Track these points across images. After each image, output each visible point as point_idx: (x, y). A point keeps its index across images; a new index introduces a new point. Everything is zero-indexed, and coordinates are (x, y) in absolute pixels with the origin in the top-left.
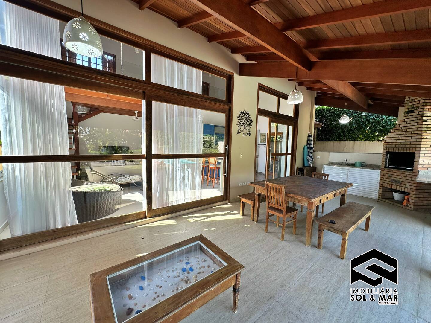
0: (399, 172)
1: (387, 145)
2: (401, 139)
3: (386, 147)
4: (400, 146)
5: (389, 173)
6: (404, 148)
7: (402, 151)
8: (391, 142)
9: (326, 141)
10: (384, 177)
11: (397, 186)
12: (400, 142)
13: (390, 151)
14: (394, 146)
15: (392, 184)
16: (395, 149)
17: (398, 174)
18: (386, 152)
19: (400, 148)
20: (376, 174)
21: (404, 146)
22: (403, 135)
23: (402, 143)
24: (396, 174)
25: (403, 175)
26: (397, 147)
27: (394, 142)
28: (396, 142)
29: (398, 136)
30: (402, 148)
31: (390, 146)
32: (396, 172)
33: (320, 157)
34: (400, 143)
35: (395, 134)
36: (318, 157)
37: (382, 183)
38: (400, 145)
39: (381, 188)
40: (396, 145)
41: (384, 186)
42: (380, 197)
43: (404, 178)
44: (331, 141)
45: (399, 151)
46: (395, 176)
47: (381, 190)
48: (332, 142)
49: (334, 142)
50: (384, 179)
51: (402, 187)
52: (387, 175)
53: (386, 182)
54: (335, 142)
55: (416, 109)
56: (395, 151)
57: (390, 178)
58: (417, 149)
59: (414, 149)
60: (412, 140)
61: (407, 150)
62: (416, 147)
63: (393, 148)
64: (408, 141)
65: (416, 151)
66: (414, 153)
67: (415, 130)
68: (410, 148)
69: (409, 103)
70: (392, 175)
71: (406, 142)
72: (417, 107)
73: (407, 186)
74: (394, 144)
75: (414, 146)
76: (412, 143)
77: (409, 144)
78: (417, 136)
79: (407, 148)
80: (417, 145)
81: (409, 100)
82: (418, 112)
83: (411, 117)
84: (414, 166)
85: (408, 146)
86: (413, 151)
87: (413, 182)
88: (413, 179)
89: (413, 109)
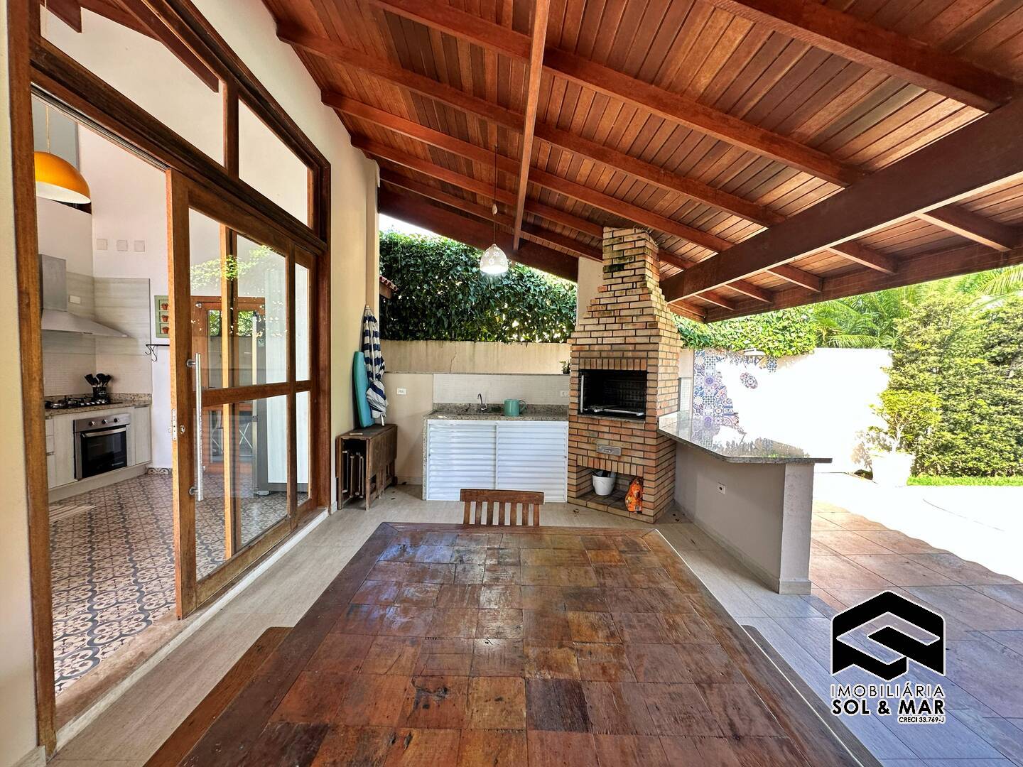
0: (614, 425)
1: (580, 351)
2: (612, 337)
3: (579, 358)
4: (611, 353)
5: (591, 427)
6: (621, 358)
7: (618, 368)
8: (589, 345)
9: (405, 339)
10: (578, 439)
11: (612, 461)
12: (612, 344)
13: (588, 368)
14: (596, 354)
15: (600, 459)
16: (599, 361)
17: (613, 430)
18: (579, 370)
19: (612, 361)
20: (556, 433)
21: (619, 354)
22: (616, 327)
23: (615, 347)
24: (606, 429)
25: (623, 431)
26: (605, 358)
27: (597, 344)
28: (602, 344)
29: (602, 327)
30: (617, 361)
31: (588, 354)
32: (608, 424)
33: (405, 390)
34: (610, 346)
35: (595, 321)
36: (399, 389)
37: (574, 457)
38: (612, 351)
39: (575, 469)
40: (601, 351)
41: (580, 463)
42: (574, 495)
43: (627, 439)
44: (417, 339)
45: (610, 369)
46: (606, 436)
47: (574, 476)
48: (422, 344)
49: (427, 345)
50: (581, 445)
51: (624, 463)
52: (584, 433)
53: (584, 452)
54: (429, 342)
55: (628, 261)
56: (599, 368)
57: (595, 442)
58: (651, 362)
59: (644, 361)
60: (638, 340)
61: (629, 364)
62: (647, 358)
63: (595, 360)
64: (629, 340)
65: (649, 368)
66: (645, 373)
67: (637, 312)
68: (634, 358)
69: (613, 245)
70: (599, 432)
71: (625, 344)
72: (630, 258)
73: (634, 460)
74: (596, 348)
75: (644, 354)
76: (638, 347)
77: (631, 347)
78: (646, 328)
79: (628, 358)
80: (650, 353)
81: (613, 238)
82: (635, 269)
83: (620, 280)
84: (648, 405)
85: (630, 354)
86: (643, 369)
87: (648, 448)
88: (649, 441)
89: (622, 262)
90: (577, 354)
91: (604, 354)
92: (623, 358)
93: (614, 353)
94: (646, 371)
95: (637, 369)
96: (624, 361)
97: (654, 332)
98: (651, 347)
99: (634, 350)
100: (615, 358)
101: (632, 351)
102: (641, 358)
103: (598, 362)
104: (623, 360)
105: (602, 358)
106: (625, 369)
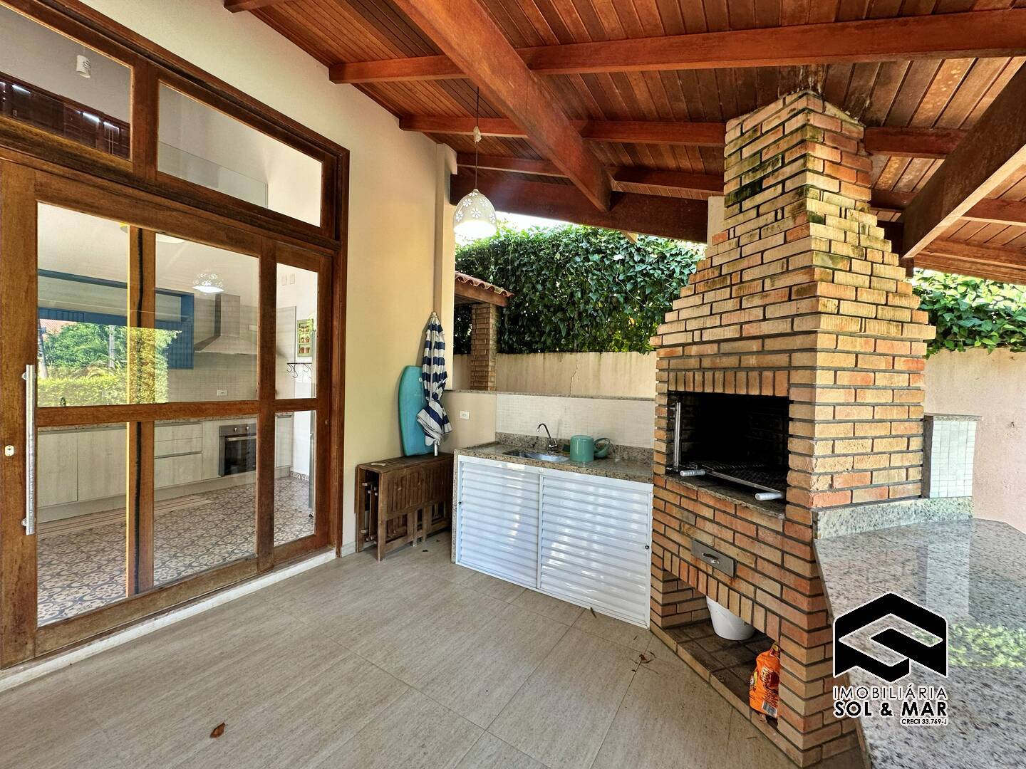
0: (723, 509)
1: (669, 358)
2: (721, 326)
3: (668, 370)
4: (717, 360)
5: (685, 503)
6: (736, 370)
7: (730, 391)
8: (683, 345)
10: (667, 520)
11: (719, 580)
12: (719, 342)
13: (681, 389)
14: (693, 363)
15: (698, 569)
16: (698, 377)
17: (720, 518)
18: (670, 394)
19: (719, 375)
20: (639, 504)
21: (733, 361)
22: (730, 305)
23: (726, 347)
25: (739, 525)
26: (707, 370)
27: (694, 343)
28: (702, 343)
29: (706, 310)
30: (730, 374)
31: (682, 363)
32: (711, 503)
33: (467, 414)
34: (715, 346)
35: (697, 300)
36: (462, 412)
37: (660, 552)
38: (719, 354)
39: (660, 574)
40: (701, 357)
41: (668, 566)
42: (660, 621)
43: (745, 543)
45: (716, 391)
46: (709, 527)
47: (660, 586)
48: (539, 356)
49: (544, 358)
50: (670, 533)
51: (741, 594)
52: (675, 511)
53: (675, 549)
55: (770, 170)
56: (698, 390)
57: (690, 532)
58: (797, 377)
59: (781, 376)
60: (767, 328)
61: (751, 381)
62: (790, 368)
63: (691, 373)
64: (750, 330)
65: (793, 390)
66: (785, 402)
67: (776, 268)
68: (761, 369)
69: (741, 149)
70: (696, 515)
71: (741, 339)
72: (773, 161)
73: (761, 596)
74: (694, 350)
75: (782, 360)
76: (770, 345)
77: (755, 346)
78: (790, 300)
79: (749, 369)
80: (796, 356)
81: (742, 134)
82: (783, 182)
83: (753, 213)
84: (792, 478)
85: (752, 361)
86: (781, 393)
87: (790, 580)
88: (792, 563)
89: (759, 175)
90: (665, 364)
91: (707, 363)
92: (739, 368)
93: (724, 359)
94: (787, 398)
95: (767, 392)
96: (742, 375)
97: (804, 306)
98: (798, 342)
99: (762, 352)
100: (725, 369)
101: (758, 353)
102: (775, 369)
103: (696, 376)
104: (739, 374)
105: (702, 369)
106: (743, 392)
